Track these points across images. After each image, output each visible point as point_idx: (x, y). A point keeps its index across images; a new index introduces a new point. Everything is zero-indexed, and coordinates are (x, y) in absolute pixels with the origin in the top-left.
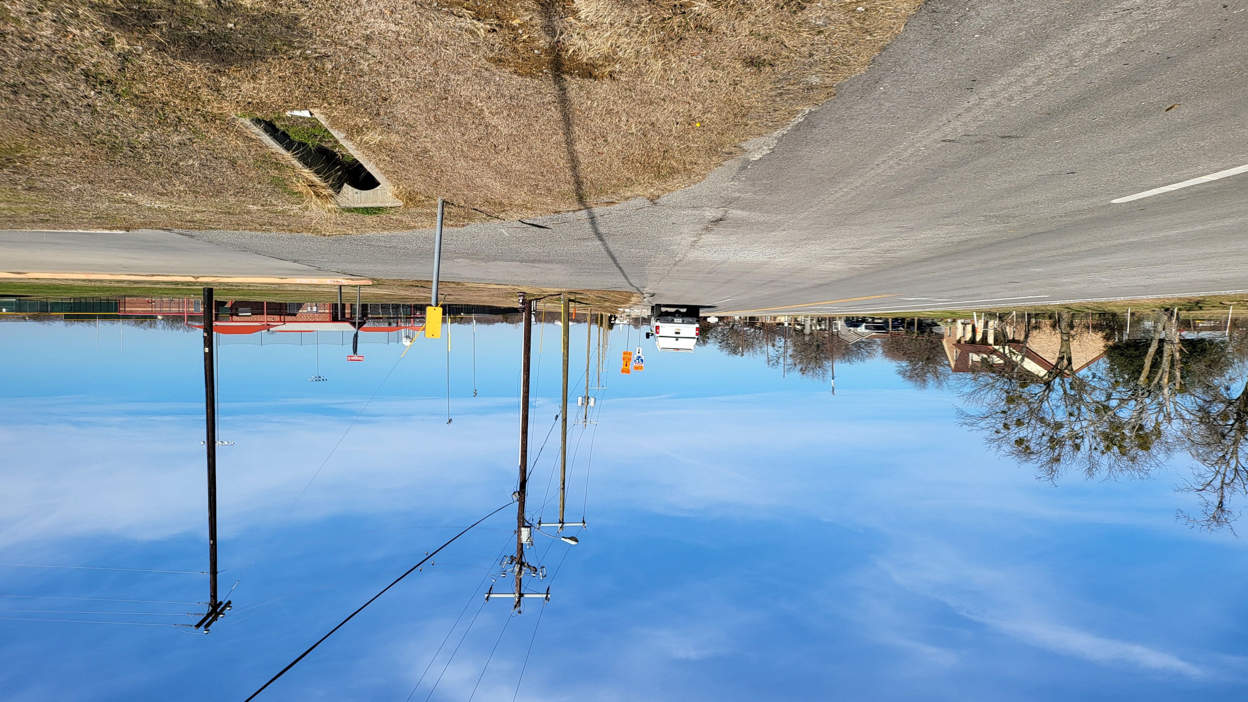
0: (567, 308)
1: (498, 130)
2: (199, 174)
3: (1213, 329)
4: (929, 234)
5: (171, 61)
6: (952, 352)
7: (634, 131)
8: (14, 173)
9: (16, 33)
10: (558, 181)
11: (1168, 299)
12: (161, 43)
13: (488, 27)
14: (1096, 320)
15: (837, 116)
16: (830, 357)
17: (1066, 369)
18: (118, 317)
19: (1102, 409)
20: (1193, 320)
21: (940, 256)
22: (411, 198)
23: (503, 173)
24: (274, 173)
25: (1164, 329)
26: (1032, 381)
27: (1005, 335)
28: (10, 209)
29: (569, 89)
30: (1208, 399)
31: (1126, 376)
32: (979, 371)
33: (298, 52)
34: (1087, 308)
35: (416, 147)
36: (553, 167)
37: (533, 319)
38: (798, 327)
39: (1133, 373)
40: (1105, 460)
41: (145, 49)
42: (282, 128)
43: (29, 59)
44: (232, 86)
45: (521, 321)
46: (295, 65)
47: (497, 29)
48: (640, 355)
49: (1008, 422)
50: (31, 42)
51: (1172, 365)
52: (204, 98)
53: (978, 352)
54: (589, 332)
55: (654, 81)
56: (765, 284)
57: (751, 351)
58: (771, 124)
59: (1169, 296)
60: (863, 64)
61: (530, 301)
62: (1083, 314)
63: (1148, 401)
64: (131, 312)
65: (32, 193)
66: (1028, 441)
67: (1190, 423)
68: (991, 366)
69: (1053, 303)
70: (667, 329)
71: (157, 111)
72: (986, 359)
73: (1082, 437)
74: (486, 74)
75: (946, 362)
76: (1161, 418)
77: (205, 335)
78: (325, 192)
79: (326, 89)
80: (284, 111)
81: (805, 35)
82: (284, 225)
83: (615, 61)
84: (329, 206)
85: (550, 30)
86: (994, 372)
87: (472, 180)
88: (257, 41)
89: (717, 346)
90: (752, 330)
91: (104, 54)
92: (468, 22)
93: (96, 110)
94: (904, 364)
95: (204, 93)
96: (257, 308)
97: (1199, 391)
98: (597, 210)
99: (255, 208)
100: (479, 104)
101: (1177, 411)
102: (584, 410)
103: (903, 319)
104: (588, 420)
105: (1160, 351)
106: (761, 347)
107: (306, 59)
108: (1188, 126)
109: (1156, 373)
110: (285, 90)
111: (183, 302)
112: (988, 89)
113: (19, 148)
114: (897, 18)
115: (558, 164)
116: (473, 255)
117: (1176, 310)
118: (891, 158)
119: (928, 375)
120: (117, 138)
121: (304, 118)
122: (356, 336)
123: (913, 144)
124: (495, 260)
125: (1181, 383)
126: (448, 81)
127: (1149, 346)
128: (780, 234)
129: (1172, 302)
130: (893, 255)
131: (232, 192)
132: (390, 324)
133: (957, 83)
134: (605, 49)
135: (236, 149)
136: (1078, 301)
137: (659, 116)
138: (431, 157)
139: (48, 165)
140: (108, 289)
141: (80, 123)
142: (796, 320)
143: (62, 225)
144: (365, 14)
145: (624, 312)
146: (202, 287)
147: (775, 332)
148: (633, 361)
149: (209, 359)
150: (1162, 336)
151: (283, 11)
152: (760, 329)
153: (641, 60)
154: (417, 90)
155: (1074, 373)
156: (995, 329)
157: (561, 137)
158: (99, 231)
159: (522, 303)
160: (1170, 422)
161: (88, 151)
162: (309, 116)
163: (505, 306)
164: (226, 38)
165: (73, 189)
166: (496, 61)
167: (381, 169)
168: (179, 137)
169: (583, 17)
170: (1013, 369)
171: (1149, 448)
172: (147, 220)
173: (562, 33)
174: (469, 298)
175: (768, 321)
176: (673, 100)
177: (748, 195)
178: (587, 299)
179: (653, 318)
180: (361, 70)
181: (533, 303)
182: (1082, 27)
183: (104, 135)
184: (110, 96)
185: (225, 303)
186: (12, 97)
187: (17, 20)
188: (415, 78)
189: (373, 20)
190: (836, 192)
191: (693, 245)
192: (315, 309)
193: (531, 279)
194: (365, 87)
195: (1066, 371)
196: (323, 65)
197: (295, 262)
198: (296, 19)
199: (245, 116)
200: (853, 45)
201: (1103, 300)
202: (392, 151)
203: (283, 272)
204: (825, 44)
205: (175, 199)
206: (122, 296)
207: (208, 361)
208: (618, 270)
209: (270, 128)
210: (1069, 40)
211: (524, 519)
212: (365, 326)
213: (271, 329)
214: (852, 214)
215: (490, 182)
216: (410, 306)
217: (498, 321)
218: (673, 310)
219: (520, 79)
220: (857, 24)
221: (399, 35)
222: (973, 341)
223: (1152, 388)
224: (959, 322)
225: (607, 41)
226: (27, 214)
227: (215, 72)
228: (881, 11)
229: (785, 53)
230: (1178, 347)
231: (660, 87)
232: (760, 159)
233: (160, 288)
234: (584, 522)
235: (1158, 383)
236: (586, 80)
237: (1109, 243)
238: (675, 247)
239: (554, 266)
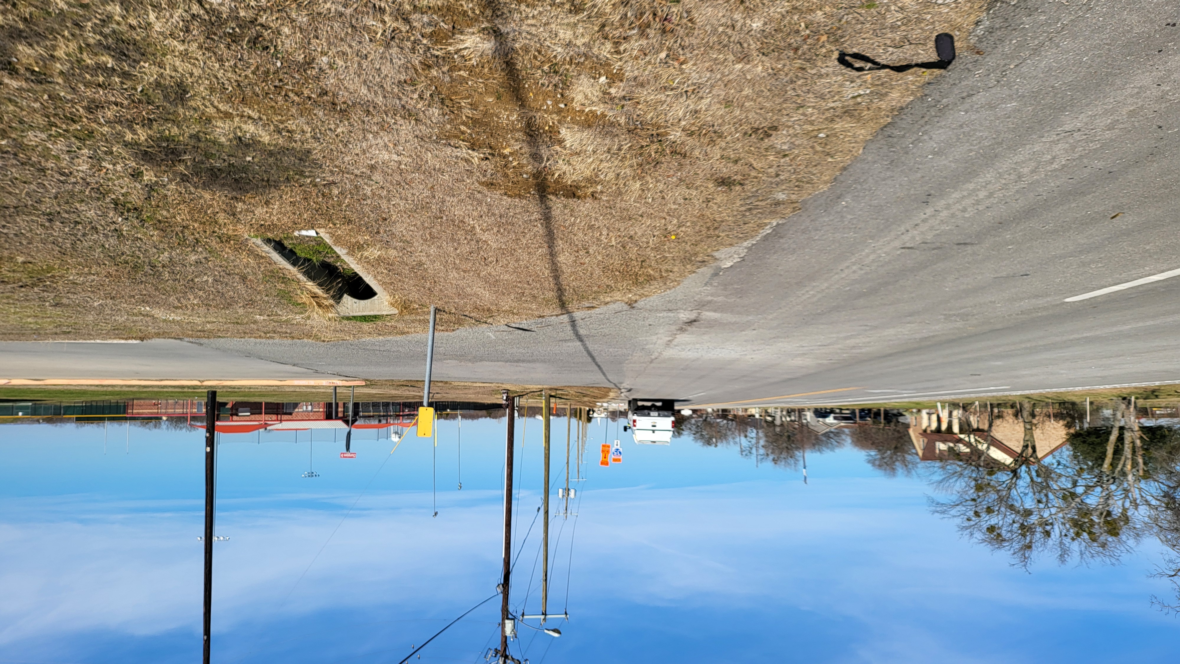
0: (548, 403)
1: (488, 245)
2: (212, 289)
3: (1171, 416)
4: (891, 331)
5: (192, 190)
6: (918, 441)
7: (614, 243)
8: (44, 291)
9: (55, 168)
10: (543, 288)
11: (1125, 388)
12: (185, 175)
13: (482, 155)
14: (1056, 409)
15: (803, 227)
16: (801, 447)
17: (1031, 456)
18: (126, 419)
19: (1069, 496)
20: (1151, 408)
21: (904, 352)
22: (405, 307)
23: (492, 283)
24: (281, 286)
25: (1123, 417)
26: (999, 469)
27: (969, 424)
28: (36, 323)
29: (554, 208)
30: (1172, 485)
31: (1090, 463)
32: (946, 460)
33: (309, 181)
34: (1047, 398)
35: (411, 261)
36: (538, 276)
37: (516, 414)
38: (769, 419)
39: (1096, 460)
40: (1075, 546)
41: (170, 181)
42: (290, 247)
43: (65, 191)
44: (247, 210)
45: (504, 415)
46: (305, 191)
47: (490, 157)
48: (618, 447)
49: (978, 509)
50: (68, 176)
51: (1134, 452)
52: (221, 221)
53: (944, 441)
54: (569, 426)
55: (632, 199)
56: (736, 379)
57: (724, 442)
58: (741, 236)
59: (1126, 385)
60: (826, 182)
61: (513, 398)
62: (1044, 404)
63: (1113, 487)
64: (138, 413)
65: (58, 309)
66: (999, 528)
67: (1157, 509)
68: (958, 454)
69: (1014, 393)
70: (643, 422)
71: (177, 234)
72: (952, 448)
73: (1052, 524)
74: (479, 196)
75: (914, 451)
76: (1127, 504)
77: (208, 435)
78: (326, 303)
79: (332, 211)
80: (293, 231)
81: (771, 158)
82: (287, 333)
83: (596, 183)
84: (330, 315)
85: (536, 157)
86: (961, 460)
87: (463, 289)
88: (272, 171)
89: (692, 437)
90: (725, 422)
91: (133, 186)
92: (464, 152)
93: (122, 234)
94: (873, 453)
95: (221, 217)
96: (255, 408)
97: (1162, 477)
98: (578, 315)
99: (262, 318)
100: (472, 222)
101: (1142, 496)
102: (565, 501)
103: (870, 410)
104: (569, 511)
105: (1121, 439)
106: (734, 438)
107: (315, 186)
108: (1133, 232)
109: (1119, 459)
110: (294, 214)
111: (187, 404)
112: (943, 202)
113: (50, 269)
114: (856, 142)
115: (543, 274)
116: (461, 357)
117: (1133, 399)
118: (854, 264)
119: (897, 463)
120: (139, 258)
121: (310, 237)
122: (349, 434)
123: (874, 252)
124: (481, 361)
125: (1144, 470)
126: (443, 202)
127: (1109, 433)
128: (750, 333)
129: (1128, 391)
130: (859, 351)
131: (241, 305)
132: (380, 421)
133: (913, 197)
134: (588, 173)
135: (247, 266)
136: (1038, 391)
137: (637, 230)
138: (426, 270)
139: (74, 283)
140: (119, 393)
141: (107, 246)
142: (766, 412)
143: (83, 336)
144: (371, 146)
145: (602, 406)
146: (206, 390)
147: (747, 424)
148: (611, 453)
149: (210, 458)
150: (1122, 424)
151: (297, 146)
152: (732, 420)
153: (621, 182)
154: (415, 211)
155: (1039, 460)
156: (960, 419)
157: (544, 250)
158: (115, 341)
159: (506, 400)
160: (1136, 509)
161: (112, 270)
162: (315, 235)
163: (489, 402)
164: (245, 169)
165: (96, 304)
166: (488, 185)
167: (379, 281)
168: (196, 257)
169: (568, 146)
170: (980, 457)
171: (1118, 534)
172: (161, 331)
173: (548, 160)
174: (454, 396)
175: (740, 413)
176: (650, 216)
177: (720, 299)
178: (567, 395)
179: (630, 412)
180: (365, 194)
181: (516, 400)
182: (1028, 147)
183: (128, 255)
184: (136, 222)
185: (226, 404)
186: (47, 224)
187: (57, 158)
188: (413, 201)
189: (377, 152)
190: (803, 294)
191: (668, 344)
192: (310, 408)
193: (515, 378)
194: (367, 209)
195: (1031, 459)
196: (331, 191)
197: (294, 365)
198: (308, 152)
199: (257, 236)
200: (816, 166)
201: (1062, 390)
202: (389, 264)
203: (282, 375)
204: (791, 165)
205: (189, 312)
206: (130, 399)
207: (209, 460)
208: (597, 368)
209: (279, 247)
210: (1016, 159)
211: (507, 611)
212: (356, 423)
213: (268, 428)
214: (819, 314)
215: (480, 291)
216: (399, 404)
217: (481, 417)
218: (649, 404)
219: (509, 200)
220: (818, 148)
221: (400, 164)
222: (938, 430)
223: (1116, 475)
224: (924, 413)
225: (590, 166)
226: (50, 327)
227: (232, 199)
228: (841, 137)
229: (753, 173)
230: (1138, 434)
231: (638, 205)
232: (732, 266)
233: (167, 392)
234: (566, 614)
235: (1122, 469)
236: (570, 200)
237: (1064, 338)
238: (652, 346)
239: (538, 365)
